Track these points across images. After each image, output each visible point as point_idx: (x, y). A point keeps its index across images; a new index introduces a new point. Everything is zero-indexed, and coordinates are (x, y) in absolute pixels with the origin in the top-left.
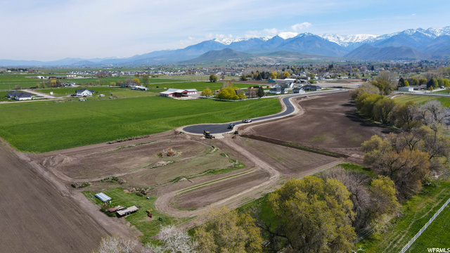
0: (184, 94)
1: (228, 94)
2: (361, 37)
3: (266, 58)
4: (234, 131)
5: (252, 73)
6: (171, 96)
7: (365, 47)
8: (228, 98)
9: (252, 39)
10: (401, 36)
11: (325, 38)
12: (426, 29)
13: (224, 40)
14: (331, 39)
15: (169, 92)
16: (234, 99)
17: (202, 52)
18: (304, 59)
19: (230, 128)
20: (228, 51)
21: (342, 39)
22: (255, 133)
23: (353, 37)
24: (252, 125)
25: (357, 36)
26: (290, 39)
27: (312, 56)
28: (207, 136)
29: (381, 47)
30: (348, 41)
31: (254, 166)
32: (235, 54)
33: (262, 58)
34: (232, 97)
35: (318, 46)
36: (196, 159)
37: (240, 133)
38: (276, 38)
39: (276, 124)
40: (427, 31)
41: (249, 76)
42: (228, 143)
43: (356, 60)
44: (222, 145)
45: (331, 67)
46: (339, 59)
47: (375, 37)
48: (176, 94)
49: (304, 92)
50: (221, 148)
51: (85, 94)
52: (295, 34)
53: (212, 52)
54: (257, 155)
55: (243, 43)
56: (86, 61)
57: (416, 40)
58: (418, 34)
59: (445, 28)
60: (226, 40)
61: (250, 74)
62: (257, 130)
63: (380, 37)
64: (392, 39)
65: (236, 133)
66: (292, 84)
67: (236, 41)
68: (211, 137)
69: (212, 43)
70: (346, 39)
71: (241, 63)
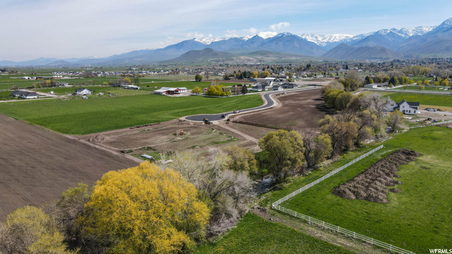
0: (176, 92)
1: (216, 91)
2: (338, 37)
3: (246, 57)
4: (226, 118)
5: (235, 72)
6: (165, 94)
7: (342, 46)
8: (217, 95)
9: (232, 39)
10: (376, 36)
11: (303, 37)
12: (399, 29)
13: (204, 40)
14: (309, 39)
15: (163, 90)
16: (222, 95)
17: (182, 52)
18: (283, 59)
19: (223, 117)
20: (208, 50)
21: (320, 39)
22: (243, 120)
23: (331, 37)
24: (240, 114)
25: (334, 35)
26: (269, 38)
27: (291, 56)
28: (207, 122)
29: (356, 46)
30: (325, 41)
31: (245, 139)
32: (216, 54)
33: (242, 57)
34: (220, 94)
35: (298, 45)
37: (231, 120)
38: (256, 38)
39: (259, 114)
40: (401, 31)
41: (232, 76)
42: (222, 126)
43: (333, 59)
44: (219, 128)
45: (308, 66)
46: (317, 58)
47: (352, 36)
48: (169, 92)
49: (283, 90)
50: (219, 130)
51: (85, 93)
52: (275, 34)
53: (192, 52)
54: (246, 133)
55: (223, 42)
56: (62, 61)
57: (390, 39)
58: (392, 34)
59: (417, 28)
60: (206, 39)
61: (232, 73)
62: (244, 118)
63: (356, 36)
64: (368, 38)
65: (228, 120)
66: (272, 83)
67: (216, 41)
68: (209, 123)
69: (192, 42)
70: (324, 39)
71: (222, 63)
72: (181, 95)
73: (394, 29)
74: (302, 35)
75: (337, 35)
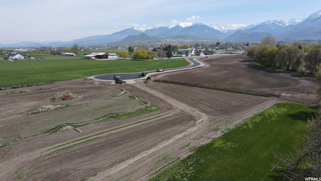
2: (235, 26)
3: (170, 40)
4: (146, 77)
5: (161, 46)
6: (94, 58)
7: (239, 32)
10: (263, 25)
11: (211, 27)
13: (140, 29)
14: (215, 28)
15: (92, 55)
17: (125, 36)
19: (143, 75)
20: (143, 35)
21: (223, 28)
22: (167, 79)
23: (231, 26)
24: (163, 74)
25: (233, 25)
26: (187, 27)
27: (203, 39)
28: (118, 81)
30: (227, 29)
32: (149, 38)
33: (168, 40)
34: (145, 57)
36: (97, 103)
37: (152, 79)
38: (178, 27)
40: (280, 22)
41: (159, 48)
42: (139, 87)
44: (132, 88)
45: (218, 44)
47: (245, 26)
50: (131, 91)
51: (17, 58)
52: (191, 24)
54: (173, 97)
55: (154, 30)
57: (272, 28)
58: (274, 24)
59: (292, 20)
60: (142, 28)
61: (160, 46)
62: (170, 76)
63: (249, 26)
64: (256, 27)
67: (148, 29)
68: (121, 83)
69: (132, 30)
70: (226, 27)
71: (153, 44)
72: (109, 59)
73: (275, 21)
74: (210, 25)
75: (235, 25)
